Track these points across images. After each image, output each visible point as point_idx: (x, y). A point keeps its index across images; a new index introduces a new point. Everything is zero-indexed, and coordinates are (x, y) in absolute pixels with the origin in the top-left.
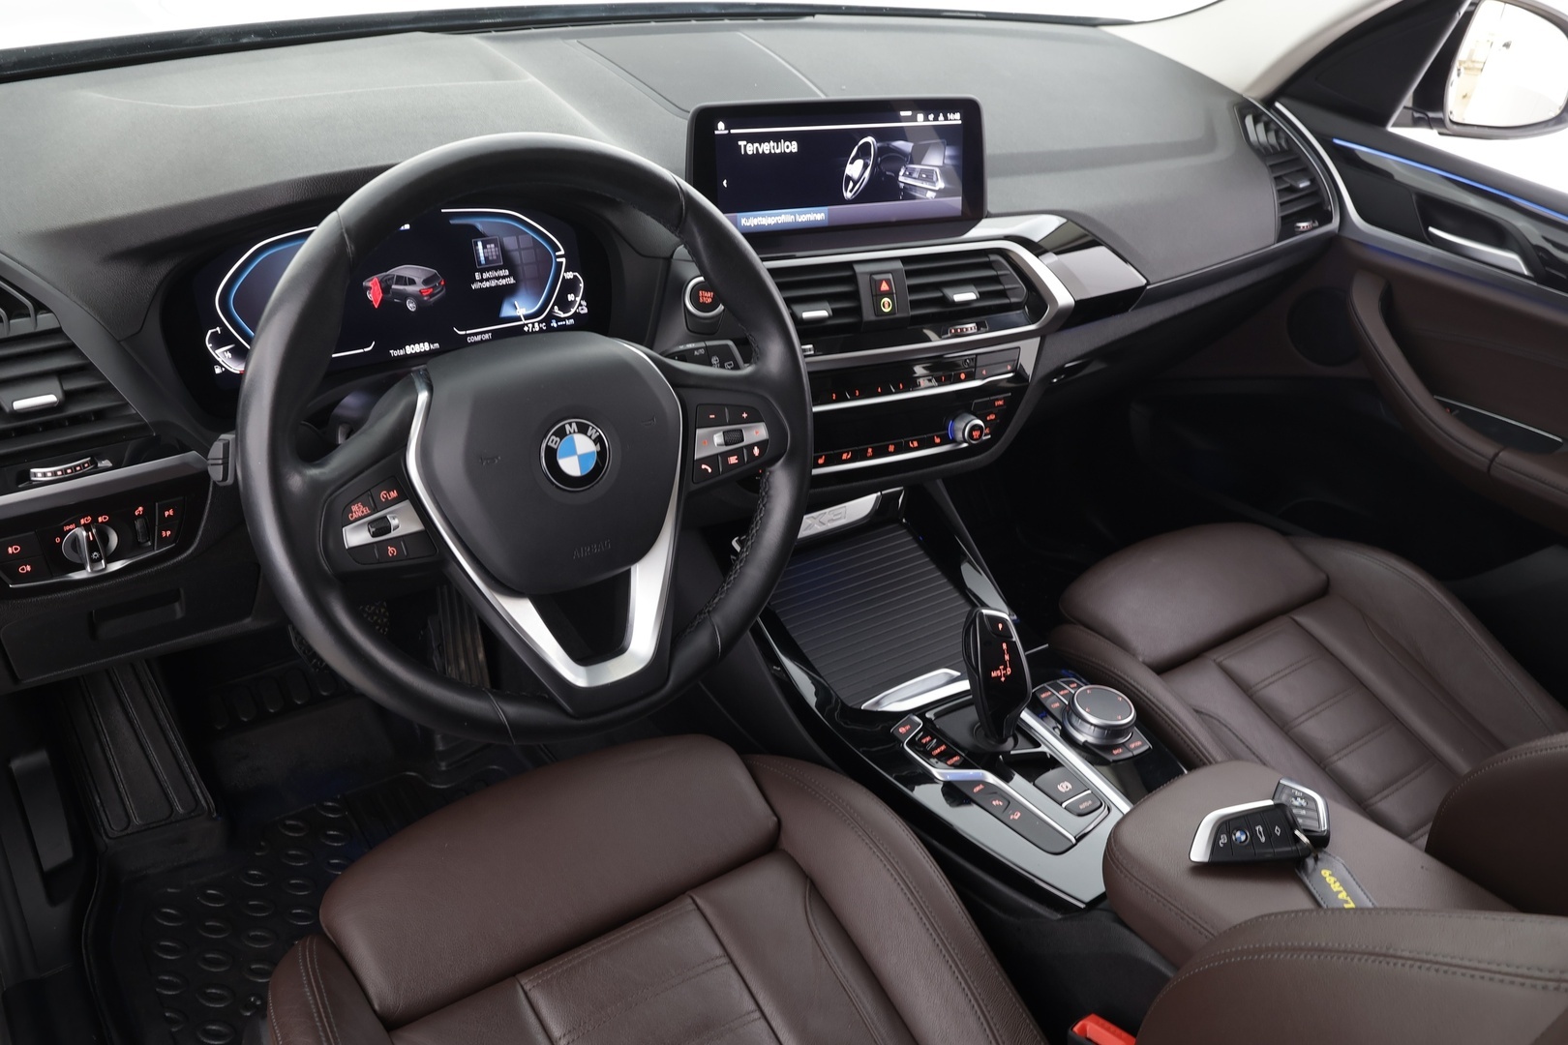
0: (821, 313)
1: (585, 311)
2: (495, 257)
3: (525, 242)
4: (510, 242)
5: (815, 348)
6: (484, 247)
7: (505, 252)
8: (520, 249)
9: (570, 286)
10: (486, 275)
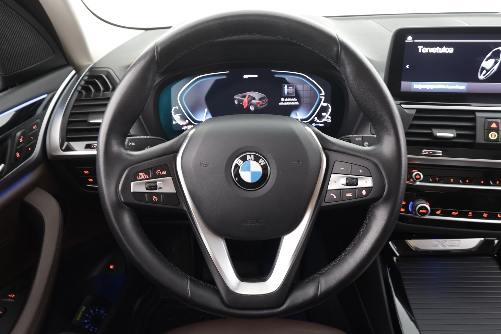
0: (450, 134)
1: (330, 121)
2: (292, 93)
3: (306, 87)
4: (300, 87)
5: (443, 153)
6: (288, 88)
7: (297, 92)
8: (303, 91)
9: (324, 109)
10: (286, 100)
